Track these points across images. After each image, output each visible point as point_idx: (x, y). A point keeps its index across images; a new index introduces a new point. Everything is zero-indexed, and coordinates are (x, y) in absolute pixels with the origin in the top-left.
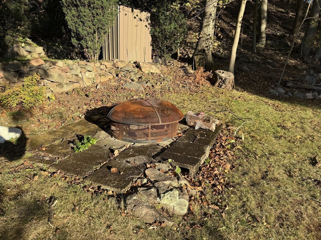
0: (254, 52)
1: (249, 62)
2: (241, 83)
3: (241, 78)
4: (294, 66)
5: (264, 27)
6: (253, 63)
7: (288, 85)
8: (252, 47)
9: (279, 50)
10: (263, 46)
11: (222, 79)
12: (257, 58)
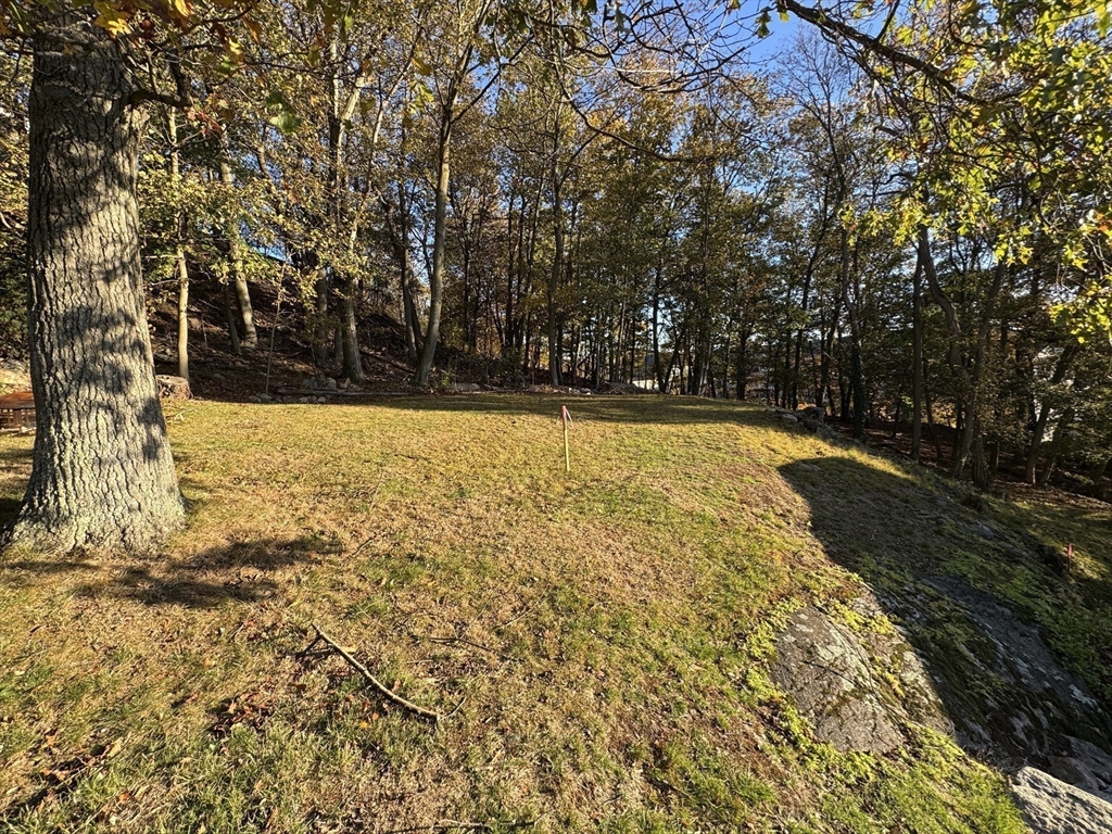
0: (237, 355)
1: (227, 369)
2: (207, 394)
3: (207, 388)
4: (304, 372)
5: (248, 317)
6: (234, 369)
7: (280, 391)
8: (232, 347)
9: (282, 351)
10: (253, 346)
11: (167, 387)
12: (242, 363)
